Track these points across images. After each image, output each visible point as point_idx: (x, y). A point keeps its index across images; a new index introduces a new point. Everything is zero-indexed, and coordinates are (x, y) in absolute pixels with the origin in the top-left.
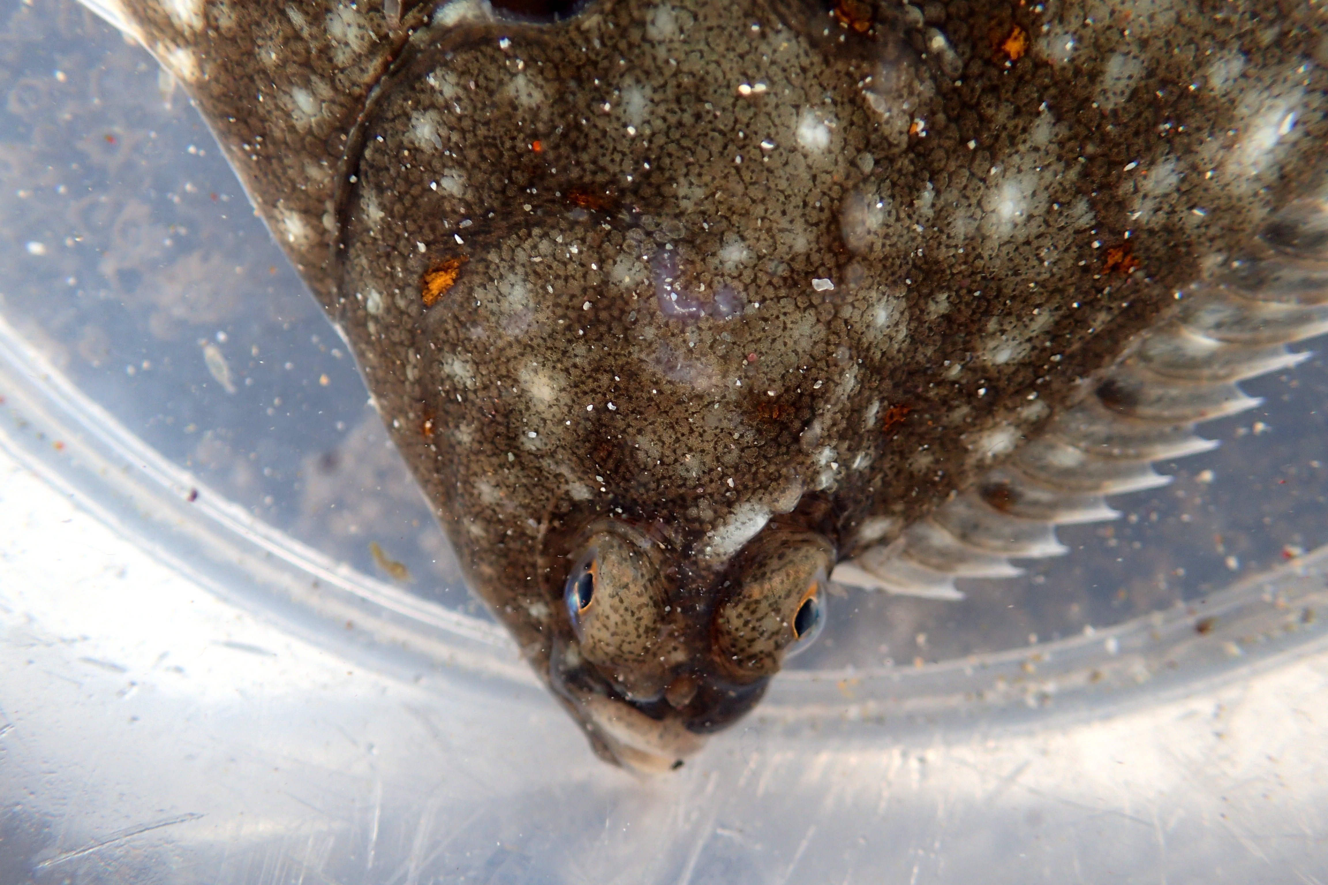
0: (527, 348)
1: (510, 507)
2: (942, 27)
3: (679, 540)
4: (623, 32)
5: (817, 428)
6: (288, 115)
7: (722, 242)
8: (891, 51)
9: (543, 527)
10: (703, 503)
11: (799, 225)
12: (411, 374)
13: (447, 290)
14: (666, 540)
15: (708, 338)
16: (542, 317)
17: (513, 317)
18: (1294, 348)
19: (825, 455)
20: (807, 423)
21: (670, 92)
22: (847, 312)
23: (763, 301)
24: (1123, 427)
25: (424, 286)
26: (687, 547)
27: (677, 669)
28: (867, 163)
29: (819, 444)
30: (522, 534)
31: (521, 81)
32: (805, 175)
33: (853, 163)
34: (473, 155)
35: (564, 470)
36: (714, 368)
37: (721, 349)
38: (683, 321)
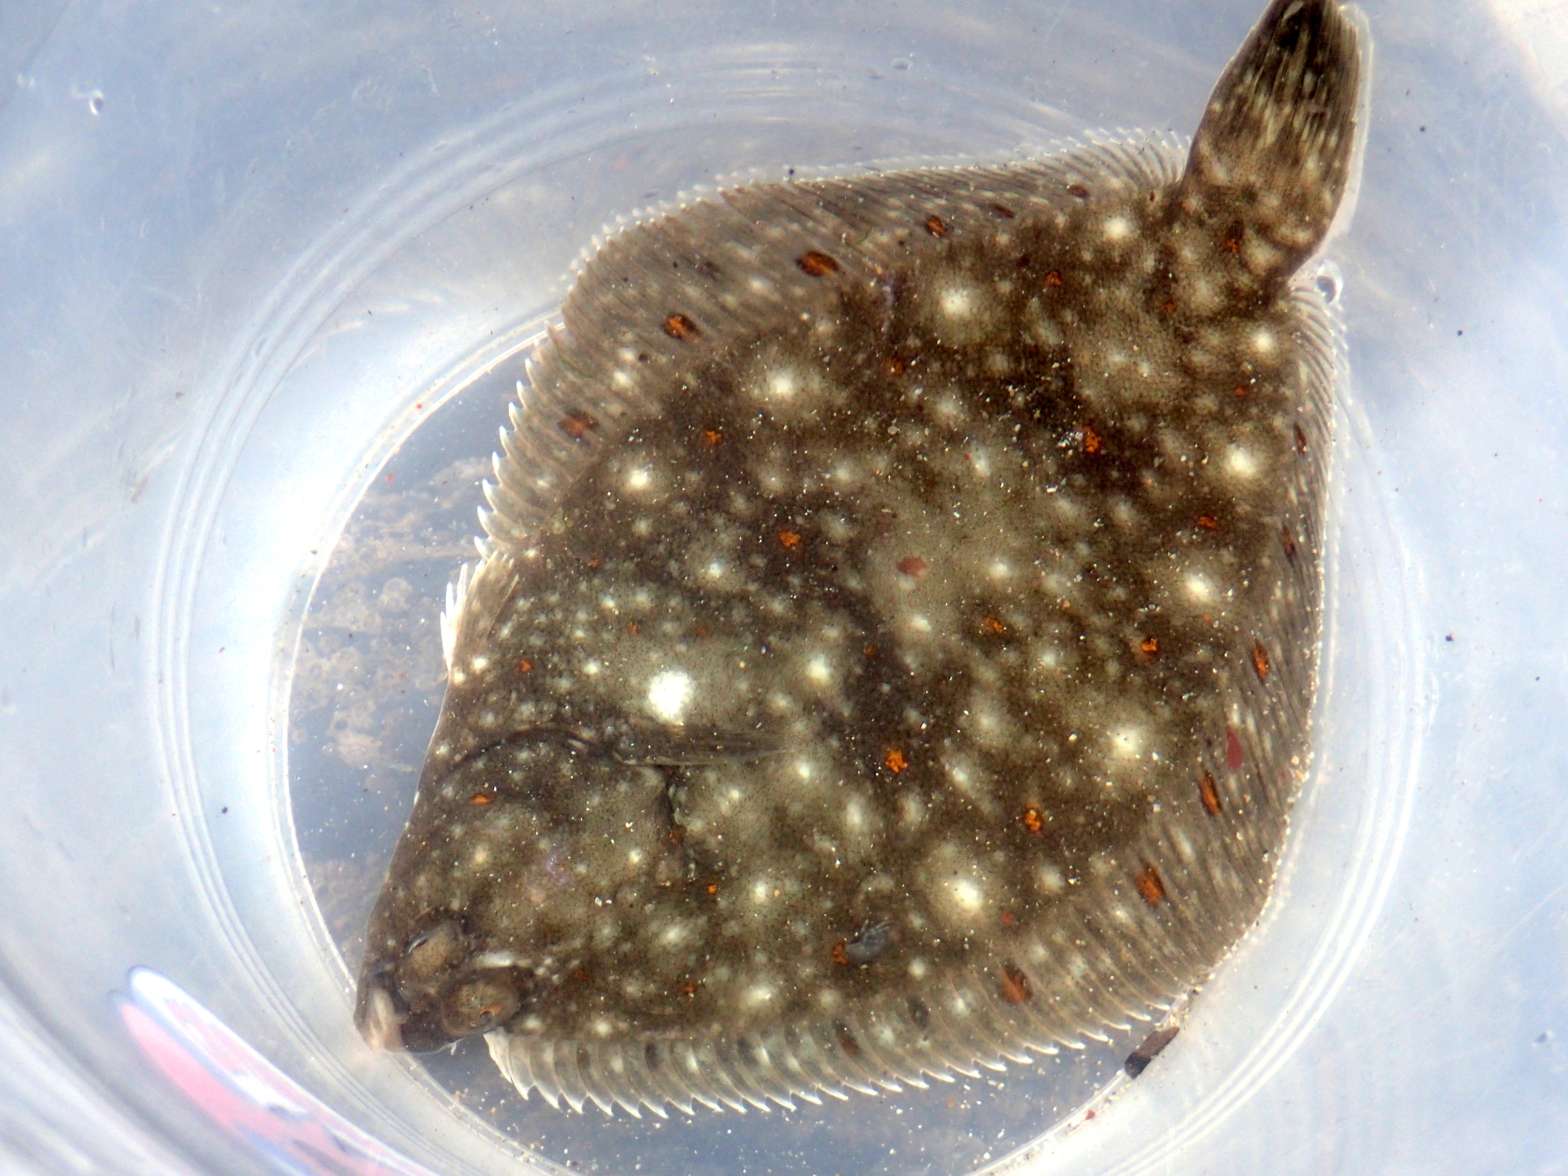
0: (490, 840)
1: (424, 893)
2: (697, 863)
3: (473, 947)
4: (610, 779)
5: (555, 948)
6: (479, 717)
7: (581, 862)
8: (677, 855)
9: (427, 910)
10: (495, 939)
11: (608, 877)
12: (436, 822)
13: (481, 804)
14: (469, 943)
15: (549, 885)
16: (505, 834)
17: (495, 828)
18: (721, 1104)
19: (548, 961)
20: (553, 943)
21: (607, 807)
22: (597, 918)
23: (576, 890)
24: (644, 1072)
25: (474, 797)
26: (475, 950)
27: (426, 995)
28: (643, 879)
29: (551, 954)
30: (417, 907)
31: (568, 766)
32: (622, 865)
33: (639, 875)
34: (532, 773)
35: (458, 892)
36: (543, 896)
37: (550, 893)
38: (547, 874)
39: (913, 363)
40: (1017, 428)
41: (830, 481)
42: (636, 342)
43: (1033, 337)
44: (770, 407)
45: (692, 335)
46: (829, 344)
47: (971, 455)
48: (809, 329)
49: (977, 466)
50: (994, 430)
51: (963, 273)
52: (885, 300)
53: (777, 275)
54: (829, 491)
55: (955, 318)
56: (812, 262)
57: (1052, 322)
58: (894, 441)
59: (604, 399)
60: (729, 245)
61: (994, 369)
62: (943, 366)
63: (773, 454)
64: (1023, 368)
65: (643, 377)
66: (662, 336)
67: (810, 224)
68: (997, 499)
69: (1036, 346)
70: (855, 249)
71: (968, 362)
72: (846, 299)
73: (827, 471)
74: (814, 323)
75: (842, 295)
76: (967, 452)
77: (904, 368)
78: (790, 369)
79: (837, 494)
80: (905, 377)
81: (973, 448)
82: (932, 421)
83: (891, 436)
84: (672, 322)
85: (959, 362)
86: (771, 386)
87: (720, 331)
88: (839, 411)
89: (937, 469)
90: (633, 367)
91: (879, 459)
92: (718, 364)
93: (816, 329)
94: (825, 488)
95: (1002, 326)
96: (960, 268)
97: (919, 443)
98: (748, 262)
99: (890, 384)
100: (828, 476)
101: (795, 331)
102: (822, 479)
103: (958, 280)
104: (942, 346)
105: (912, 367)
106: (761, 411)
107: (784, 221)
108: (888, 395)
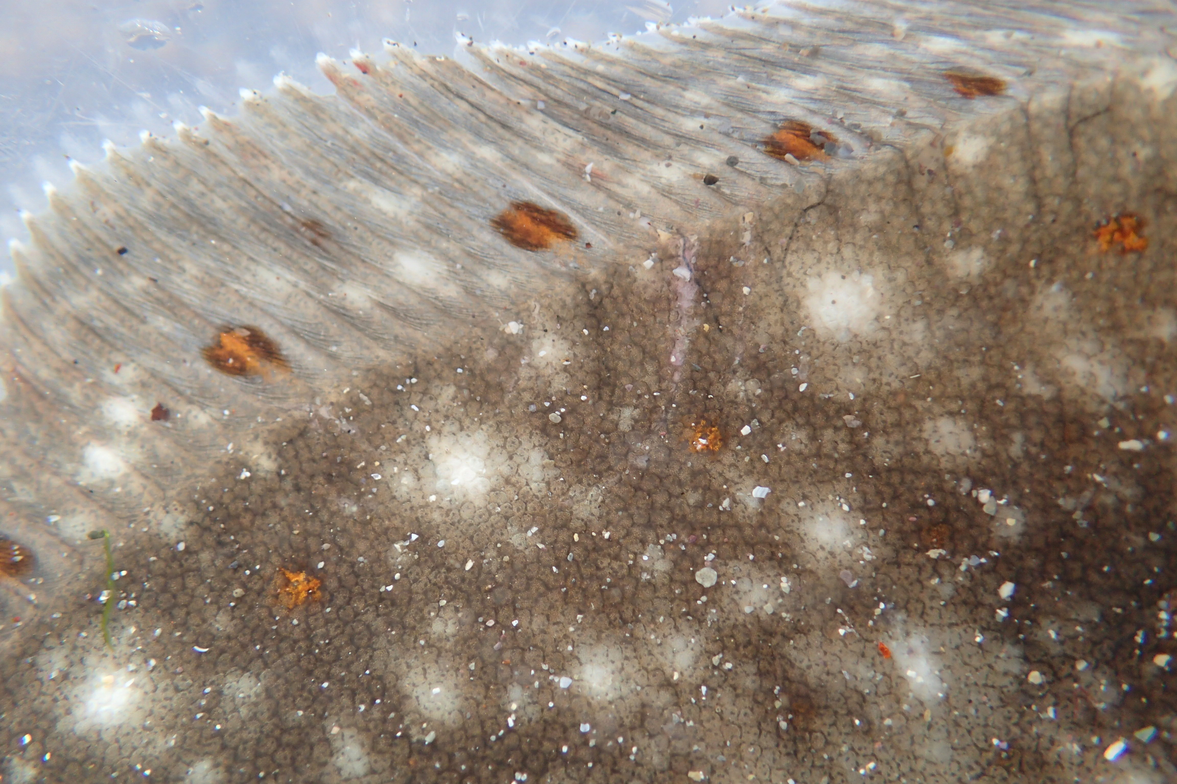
39: (746, 430)
40: (1007, 590)
41: (571, 694)
42: (144, 385)
43: (1047, 380)
44: (436, 517)
45: (269, 367)
46: (560, 383)
47: (892, 646)
48: (519, 351)
49: (910, 673)
50: (947, 590)
51: (859, 238)
52: (677, 296)
53: (453, 248)
54: (567, 721)
55: (842, 337)
56: (524, 222)
57: (1110, 342)
58: (712, 602)
59: (55, 506)
60: (352, 185)
61: (938, 449)
62: (813, 438)
63: (437, 627)
64: (1016, 450)
65: (153, 456)
66: (205, 370)
67: (517, 148)
68: (965, 759)
69: (1058, 399)
70: (611, 195)
71: (873, 433)
72: (592, 295)
73: (561, 670)
74: (529, 338)
75: (583, 286)
76: (882, 638)
77: (725, 440)
78: (480, 436)
79: (585, 728)
80: (728, 458)
81: (898, 631)
82: (794, 558)
83: (704, 591)
84: (226, 339)
85: (852, 432)
86: (440, 469)
87: (332, 356)
88: (585, 531)
89: (812, 677)
90: (132, 435)
91: (677, 642)
92: (325, 424)
93: (531, 353)
94: (559, 712)
95: (957, 353)
96: (855, 227)
97: (769, 608)
98: (396, 221)
99: (694, 474)
100: (564, 682)
101: (490, 355)
102: (548, 687)
103: (848, 252)
104: (810, 396)
105: (742, 440)
106: (418, 525)
107: (466, 138)
108: (693, 498)
